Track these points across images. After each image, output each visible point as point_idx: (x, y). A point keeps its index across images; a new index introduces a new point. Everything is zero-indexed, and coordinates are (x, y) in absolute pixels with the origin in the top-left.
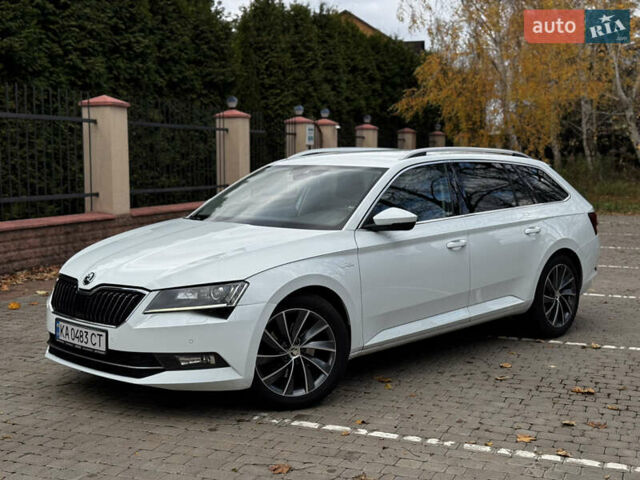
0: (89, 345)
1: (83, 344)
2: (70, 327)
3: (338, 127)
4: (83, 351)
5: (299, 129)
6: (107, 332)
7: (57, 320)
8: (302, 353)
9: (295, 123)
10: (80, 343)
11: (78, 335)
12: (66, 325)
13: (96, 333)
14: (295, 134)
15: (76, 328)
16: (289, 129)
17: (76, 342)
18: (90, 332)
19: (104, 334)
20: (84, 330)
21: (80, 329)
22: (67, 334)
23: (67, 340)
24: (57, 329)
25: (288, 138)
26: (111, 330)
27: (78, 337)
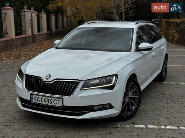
0: (53, 104)
1: (49, 104)
2: (40, 97)
3: (37, 13)
4: (48, 106)
5: (26, 13)
6: (63, 99)
7: (31, 94)
8: (129, 99)
9: (25, 12)
10: (47, 104)
11: (46, 100)
12: (37, 96)
13: (56, 99)
14: (25, 15)
15: (44, 98)
16: (22, 13)
17: (44, 103)
18: (53, 99)
19: (61, 100)
20: (49, 98)
21: (47, 98)
22: (38, 100)
23: (38, 102)
24: (31, 98)
25: (22, 17)
26: (65, 98)
27: (46, 101)
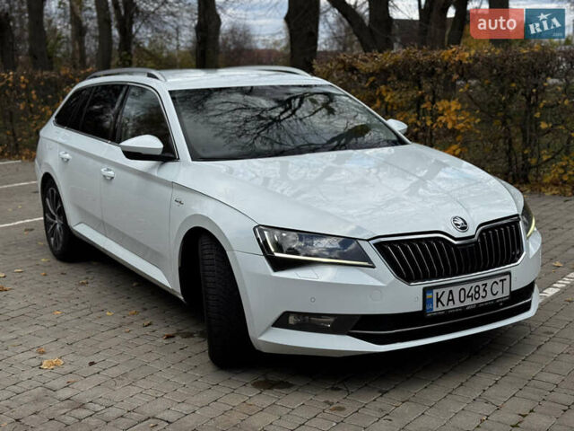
0: (490, 297)
1: (481, 300)
2: (456, 290)
6: (509, 273)
7: (427, 290)
10: (475, 302)
11: (472, 291)
12: (447, 290)
13: (497, 280)
15: (467, 287)
17: (468, 302)
18: (489, 282)
19: (508, 277)
20: (480, 283)
21: (474, 285)
22: (451, 299)
23: (451, 306)
24: (426, 302)
27: (472, 296)
